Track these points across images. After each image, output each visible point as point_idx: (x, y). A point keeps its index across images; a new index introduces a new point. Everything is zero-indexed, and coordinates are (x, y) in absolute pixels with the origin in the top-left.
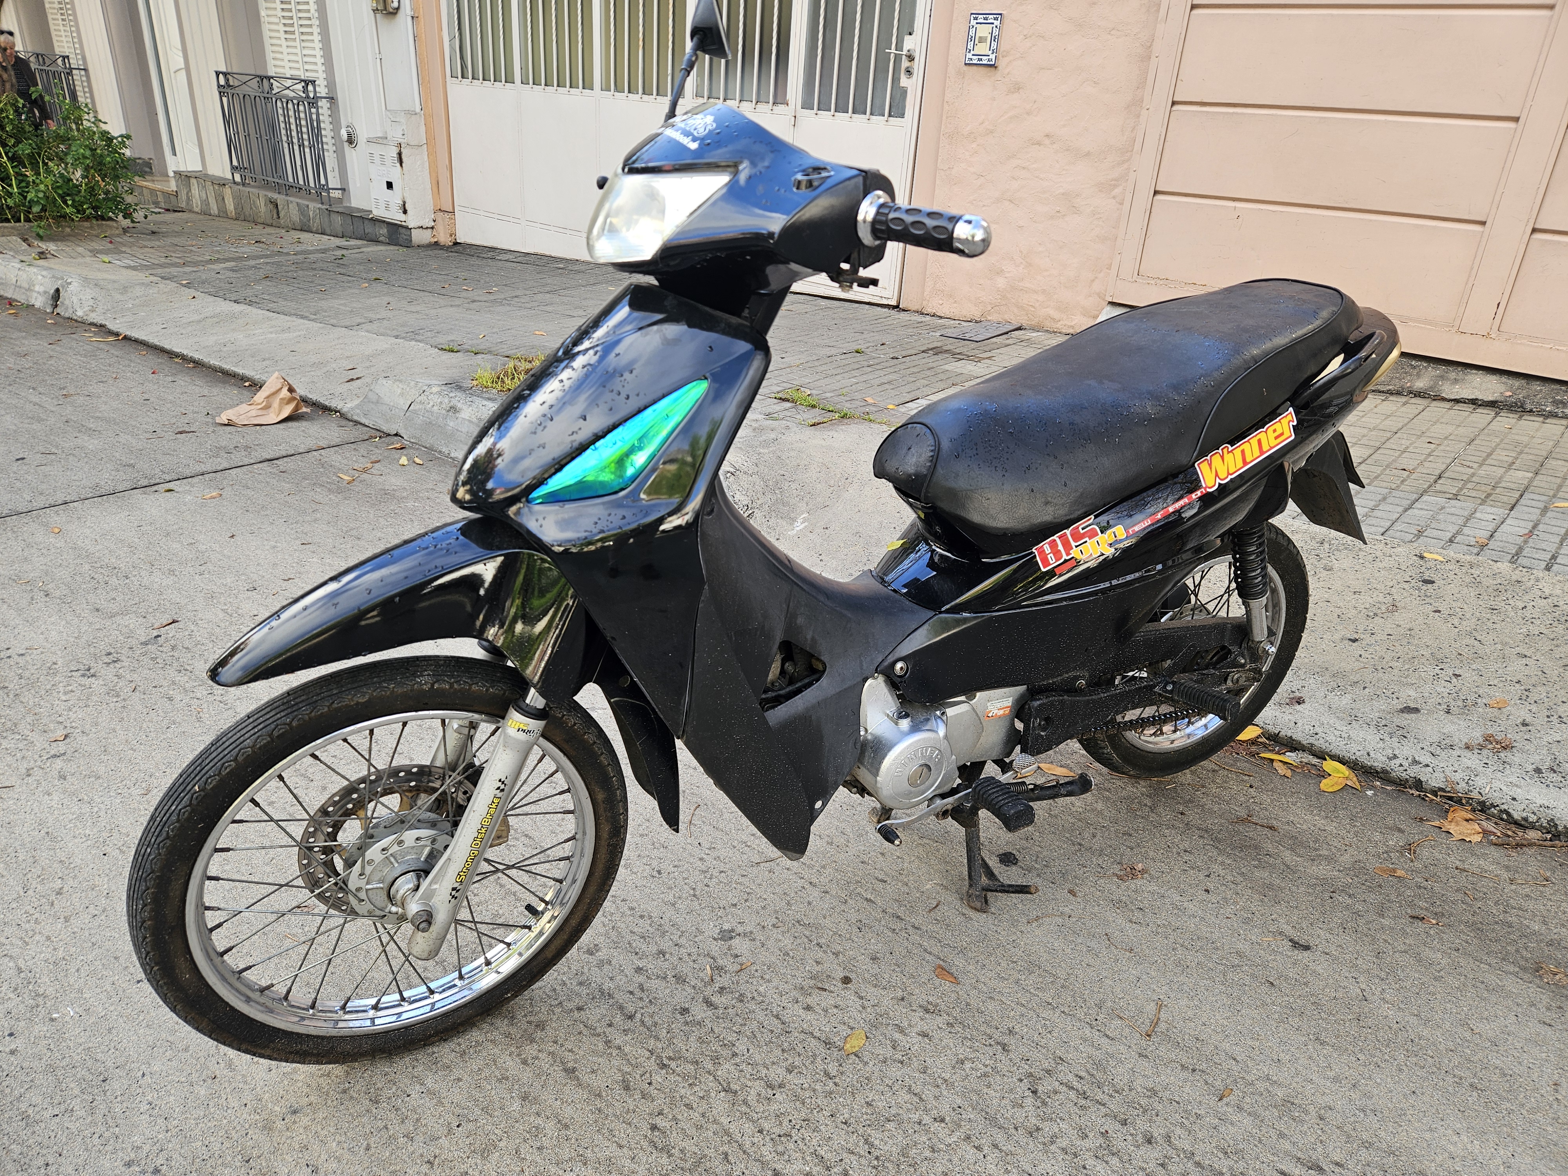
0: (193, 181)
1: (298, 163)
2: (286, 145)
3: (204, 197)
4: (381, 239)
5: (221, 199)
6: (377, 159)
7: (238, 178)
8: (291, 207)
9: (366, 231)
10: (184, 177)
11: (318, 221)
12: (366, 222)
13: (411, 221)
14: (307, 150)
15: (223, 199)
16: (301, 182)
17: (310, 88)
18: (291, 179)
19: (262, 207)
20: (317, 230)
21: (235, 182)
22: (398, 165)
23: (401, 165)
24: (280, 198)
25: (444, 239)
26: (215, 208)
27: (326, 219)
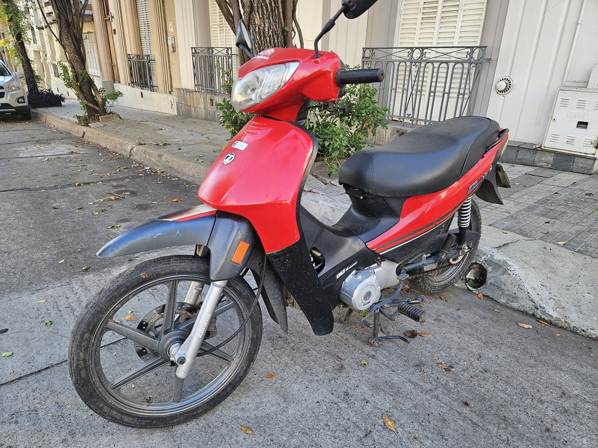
6: (573, 103)
9: (519, 157)
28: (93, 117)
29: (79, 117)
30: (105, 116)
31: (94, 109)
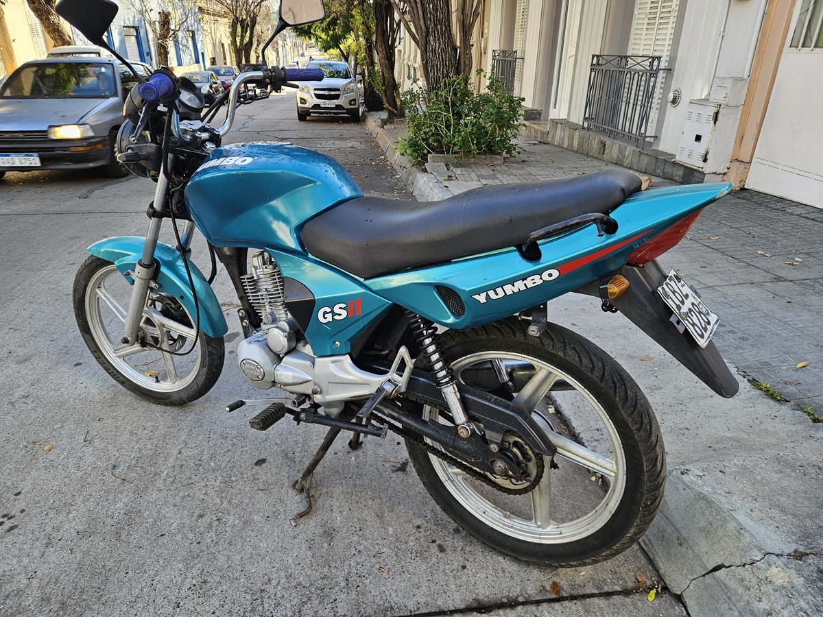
0: (559, 126)
1: (629, 116)
2: (624, 104)
4: (675, 178)
5: (571, 138)
6: (694, 116)
7: (586, 125)
8: (614, 148)
9: (665, 171)
10: (555, 123)
11: (630, 159)
12: (667, 164)
13: (708, 168)
14: (638, 108)
15: (573, 138)
16: (627, 130)
17: (656, 63)
18: (620, 127)
20: (628, 165)
21: (583, 128)
22: (713, 122)
23: (715, 123)
24: (608, 141)
26: (567, 144)
27: (637, 159)
29: (382, 120)
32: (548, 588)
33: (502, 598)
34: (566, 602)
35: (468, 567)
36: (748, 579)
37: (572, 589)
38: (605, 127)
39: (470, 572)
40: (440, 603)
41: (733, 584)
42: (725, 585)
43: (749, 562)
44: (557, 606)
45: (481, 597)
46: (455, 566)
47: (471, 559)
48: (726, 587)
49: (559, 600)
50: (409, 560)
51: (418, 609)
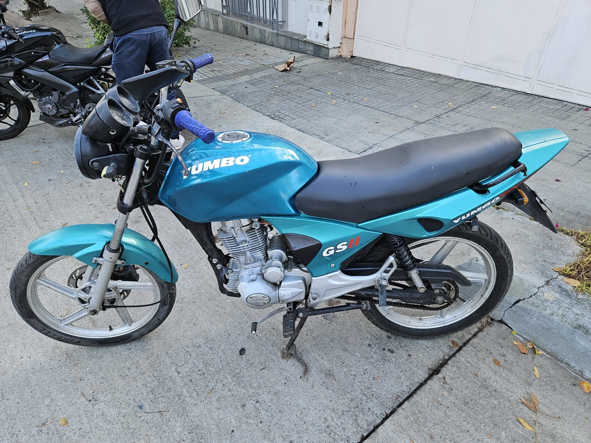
3: (207, 20)
5: (216, 23)
6: (314, 9)
7: (225, 11)
8: (255, 30)
11: (270, 39)
12: (300, 42)
13: (330, 45)
15: (217, 23)
16: (262, 17)
18: (255, 14)
19: (238, 28)
20: (269, 43)
21: (223, 14)
22: (328, 13)
23: (330, 13)
24: (249, 24)
25: (346, 54)
26: (213, 27)
27: (275, 38)
28: (34, 12)
29: (23, 12)
30: (44, 11)
31: (34, 4)
32: (452, 345)
33: (439, 361)
34: (464, 348)
35: (411, 354)
36: (536, 303)
37: (461, 340)
38: (242, 14)
39: (415, 357)
40: (417, 380)
41: (529, 307)
42: (524, 308)
43: (533, 294)
44: (462, 352)
45: (430, 366)
46: (406, 357)
47: (409, 349)
48: (526, 309)
49: (460, 349)
50: (382, 366)
51: (410, 389)
